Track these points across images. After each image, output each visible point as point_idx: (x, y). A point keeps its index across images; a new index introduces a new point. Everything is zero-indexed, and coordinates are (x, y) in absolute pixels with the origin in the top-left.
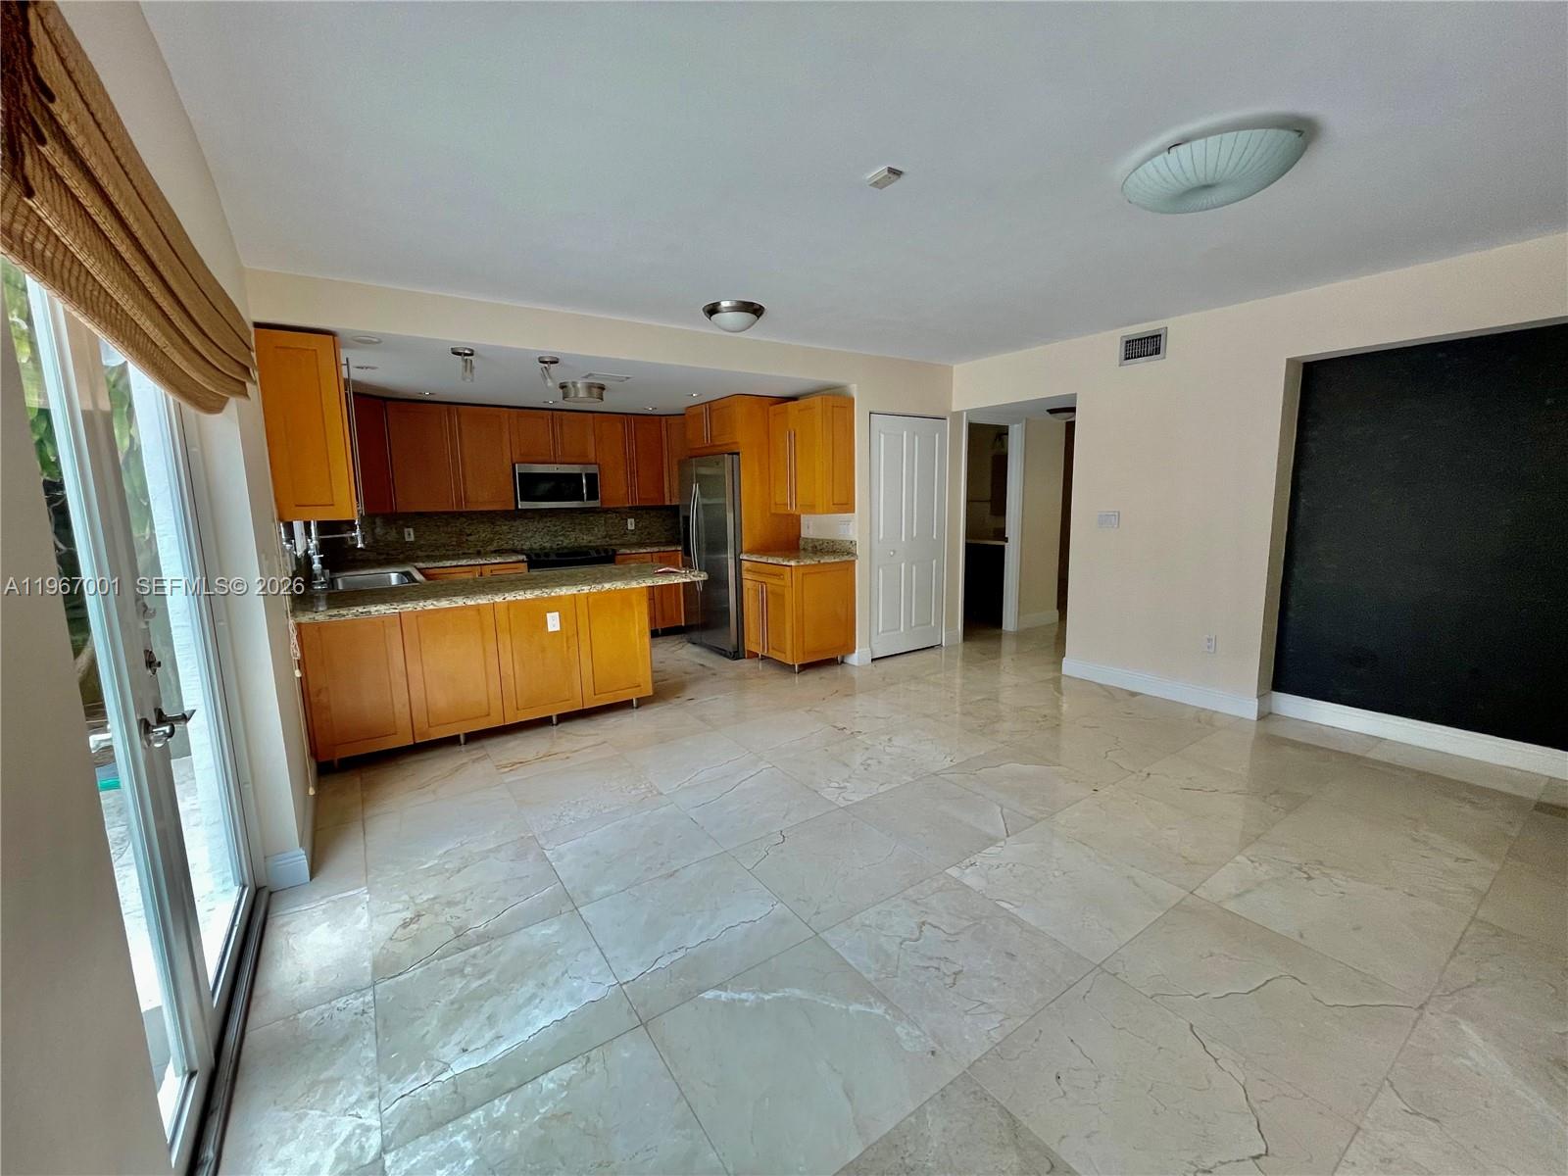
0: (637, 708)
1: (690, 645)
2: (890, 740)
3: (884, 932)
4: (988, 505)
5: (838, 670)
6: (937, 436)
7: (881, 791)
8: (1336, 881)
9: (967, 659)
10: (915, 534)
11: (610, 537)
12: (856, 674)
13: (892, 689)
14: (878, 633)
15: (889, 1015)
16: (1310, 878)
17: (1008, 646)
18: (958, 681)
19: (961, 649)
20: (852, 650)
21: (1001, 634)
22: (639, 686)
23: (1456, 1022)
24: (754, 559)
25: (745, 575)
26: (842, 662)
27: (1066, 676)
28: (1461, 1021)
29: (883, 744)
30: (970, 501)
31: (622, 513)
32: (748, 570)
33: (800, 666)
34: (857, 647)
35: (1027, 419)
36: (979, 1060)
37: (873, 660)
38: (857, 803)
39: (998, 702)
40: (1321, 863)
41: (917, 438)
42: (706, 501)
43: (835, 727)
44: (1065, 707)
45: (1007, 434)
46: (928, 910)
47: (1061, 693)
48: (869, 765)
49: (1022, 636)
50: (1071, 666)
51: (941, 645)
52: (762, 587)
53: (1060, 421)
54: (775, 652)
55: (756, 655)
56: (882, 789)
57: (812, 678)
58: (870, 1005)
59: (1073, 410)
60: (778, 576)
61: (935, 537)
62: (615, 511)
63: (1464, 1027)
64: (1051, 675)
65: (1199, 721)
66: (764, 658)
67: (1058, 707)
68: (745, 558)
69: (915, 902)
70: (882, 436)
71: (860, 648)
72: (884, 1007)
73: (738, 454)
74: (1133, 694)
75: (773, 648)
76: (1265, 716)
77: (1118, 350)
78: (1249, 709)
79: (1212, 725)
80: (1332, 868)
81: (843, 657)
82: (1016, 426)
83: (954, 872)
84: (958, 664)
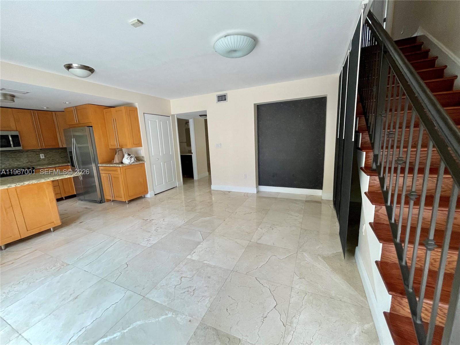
0: (53, 231)
1: (80, 201)
2: (164, 220)
3: (169, 286)
4: (186, 143)
5: (143, 200)
6: (168, 122)
7: (162, 237)
8: (278, 228)
9: (185, 190)
10: (164, 153)
11: (31, 162)
12: (150, 200)
13: (163, 203)
14: (156, 186)
15: (174, 315)
16: (273, 229)
17: (196, 184)
18: (183, 197)
19: (183, 187)
20: (147, 193)
21: (194, 181)
22: (53, 222)
23: (303, 253)
24: (104, 166)
25: (101, 172)
26: (144, 197)
27: (212, 190)
28: (304, 253)
29: (162, 222)
30: (180, 142)
31: (37, 152)
32: (102, 170)
33: (128, 201)
34: (149, 191)
35: (194, 118)
36: (204, 316)
37: (155, 195)
38: (154, 244)
39: (195, 201)
40: (274, 225)
41: (161, 122)
42: (79, 145)
43: (144, 220)
44: (213, 199)
45: (189, 122)
46: (183, 273)
47: (212, 195)
48: (157, 230)
49: (199, 180)
50: (213, 187)
51: (176, 187)
52: (109, 176)
53: (202, 119)
54: (117, 198)
55: (110, 200)
56: (163, 237)
57: (134, 204)
58: (167, 314)
59: (206, 115)
60: (116, 171)
61: (171, 153)
62: (33, 151)
63: (304, 254)
64: (208, 191)
65: (245, 196)
66: (113, 201)
67: (212, 199)
68: (100, 165)
69: (178, 271)
70: (149, 121)
71: (150, 191)
72: (171, 313)
73: (92, 127)
74: (229, 192)
75: (116, 197)
76: (258, 192)
77: (216, 99)
78: (255, 191)
79: (248, 197)
80: (276, 225)
81: (144, 196)
82: (191, 120)
83: (189, 257)
84: (183, 192)
